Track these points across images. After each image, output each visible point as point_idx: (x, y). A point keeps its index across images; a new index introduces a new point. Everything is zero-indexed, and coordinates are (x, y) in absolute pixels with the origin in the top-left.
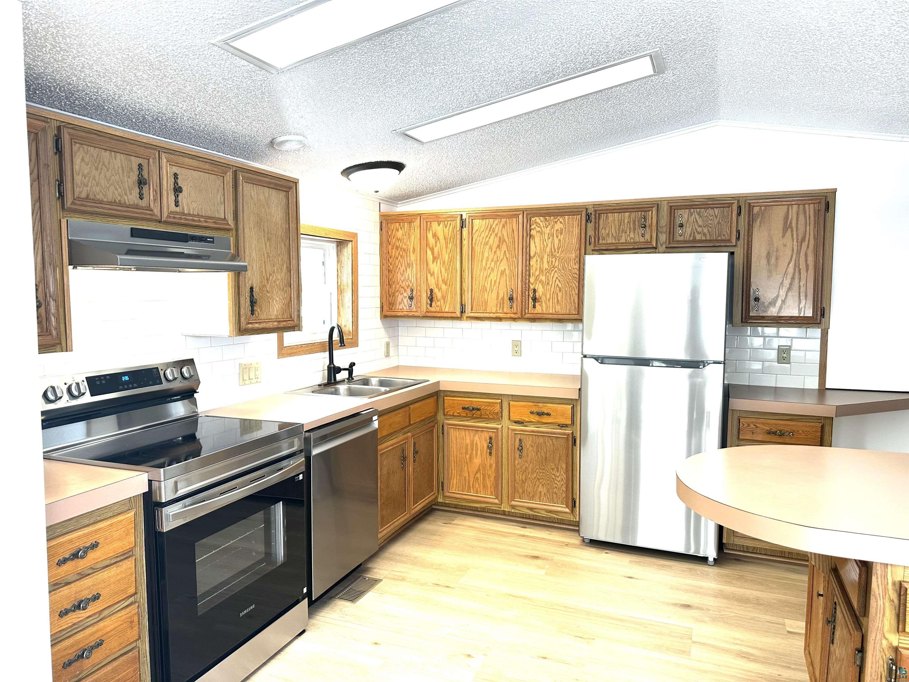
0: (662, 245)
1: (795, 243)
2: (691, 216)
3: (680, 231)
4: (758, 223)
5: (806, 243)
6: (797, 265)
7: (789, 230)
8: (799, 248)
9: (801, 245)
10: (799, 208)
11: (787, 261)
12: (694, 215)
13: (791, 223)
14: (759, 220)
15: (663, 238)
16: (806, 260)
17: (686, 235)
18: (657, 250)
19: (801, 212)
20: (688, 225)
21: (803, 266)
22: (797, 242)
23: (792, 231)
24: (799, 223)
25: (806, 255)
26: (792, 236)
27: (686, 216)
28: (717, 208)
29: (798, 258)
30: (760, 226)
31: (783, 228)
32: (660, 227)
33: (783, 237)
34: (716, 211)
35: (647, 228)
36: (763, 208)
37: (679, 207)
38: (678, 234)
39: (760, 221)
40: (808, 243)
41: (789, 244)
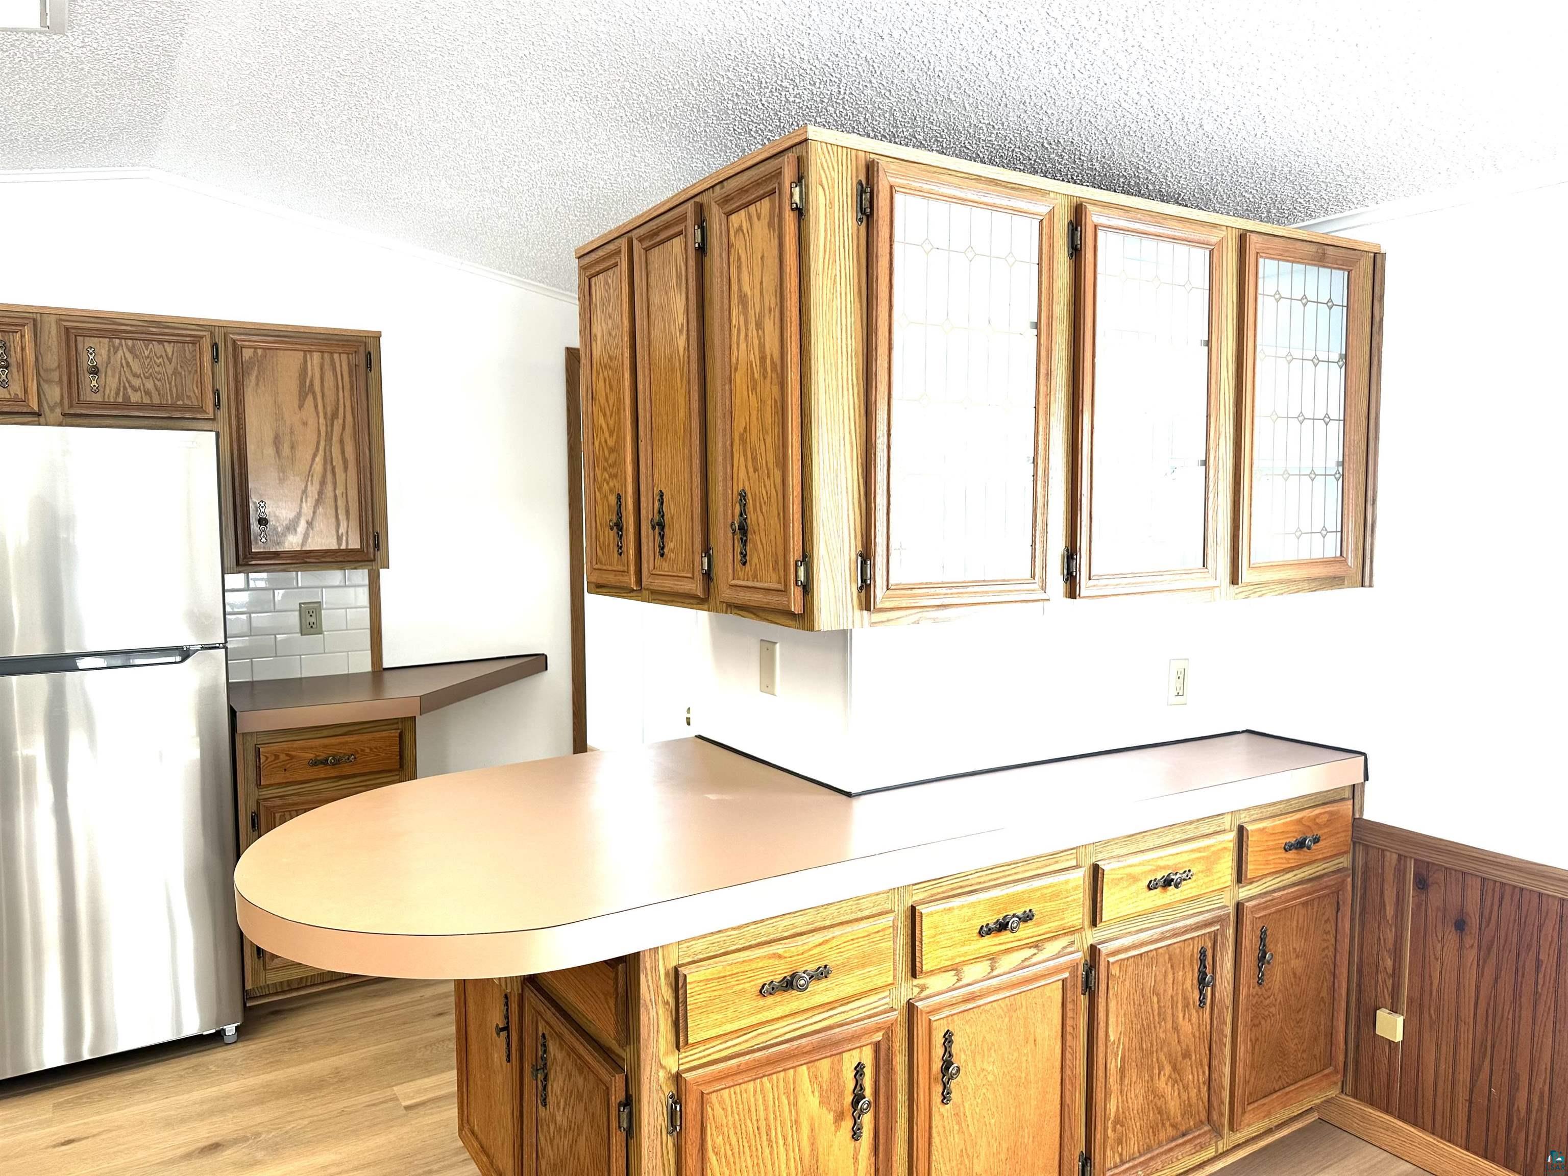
0: (52, 409)
1: (322, 420)
2: (115, 353)
3: (94, 383)
4: (253, 378)
5: (341, 421)
6: (328, 458)
7: (310, 398)
8: (329, 429)
9: (332, 425)
10: (322, 358)
11: (311, 452)
12: (120, 353)
13: (312, 384)
14: (255, 373)
15: (54, 393)
16: (343, 452)
17: (107, 392)
18: (42, 419)
19: (327, 366)
20: (109, 372)
21: (338, 462)
22: (325, 418)
23: (315, 399)
24: (326, 385)
25: (341, 441)
26: (316, 407)
27: (104, 352)
28: (169, 342)
29: (328, 448)
30: (257, 384)
31: (300, 392)
32: (46, 370)
33: (301, 407)
34: (169, 348)
35: (14, 369)
36: (260, 352)
37: (89, 333)
38: (89, 389)
39: (257, 377)
40: (344, 421)
41: (312, 422)
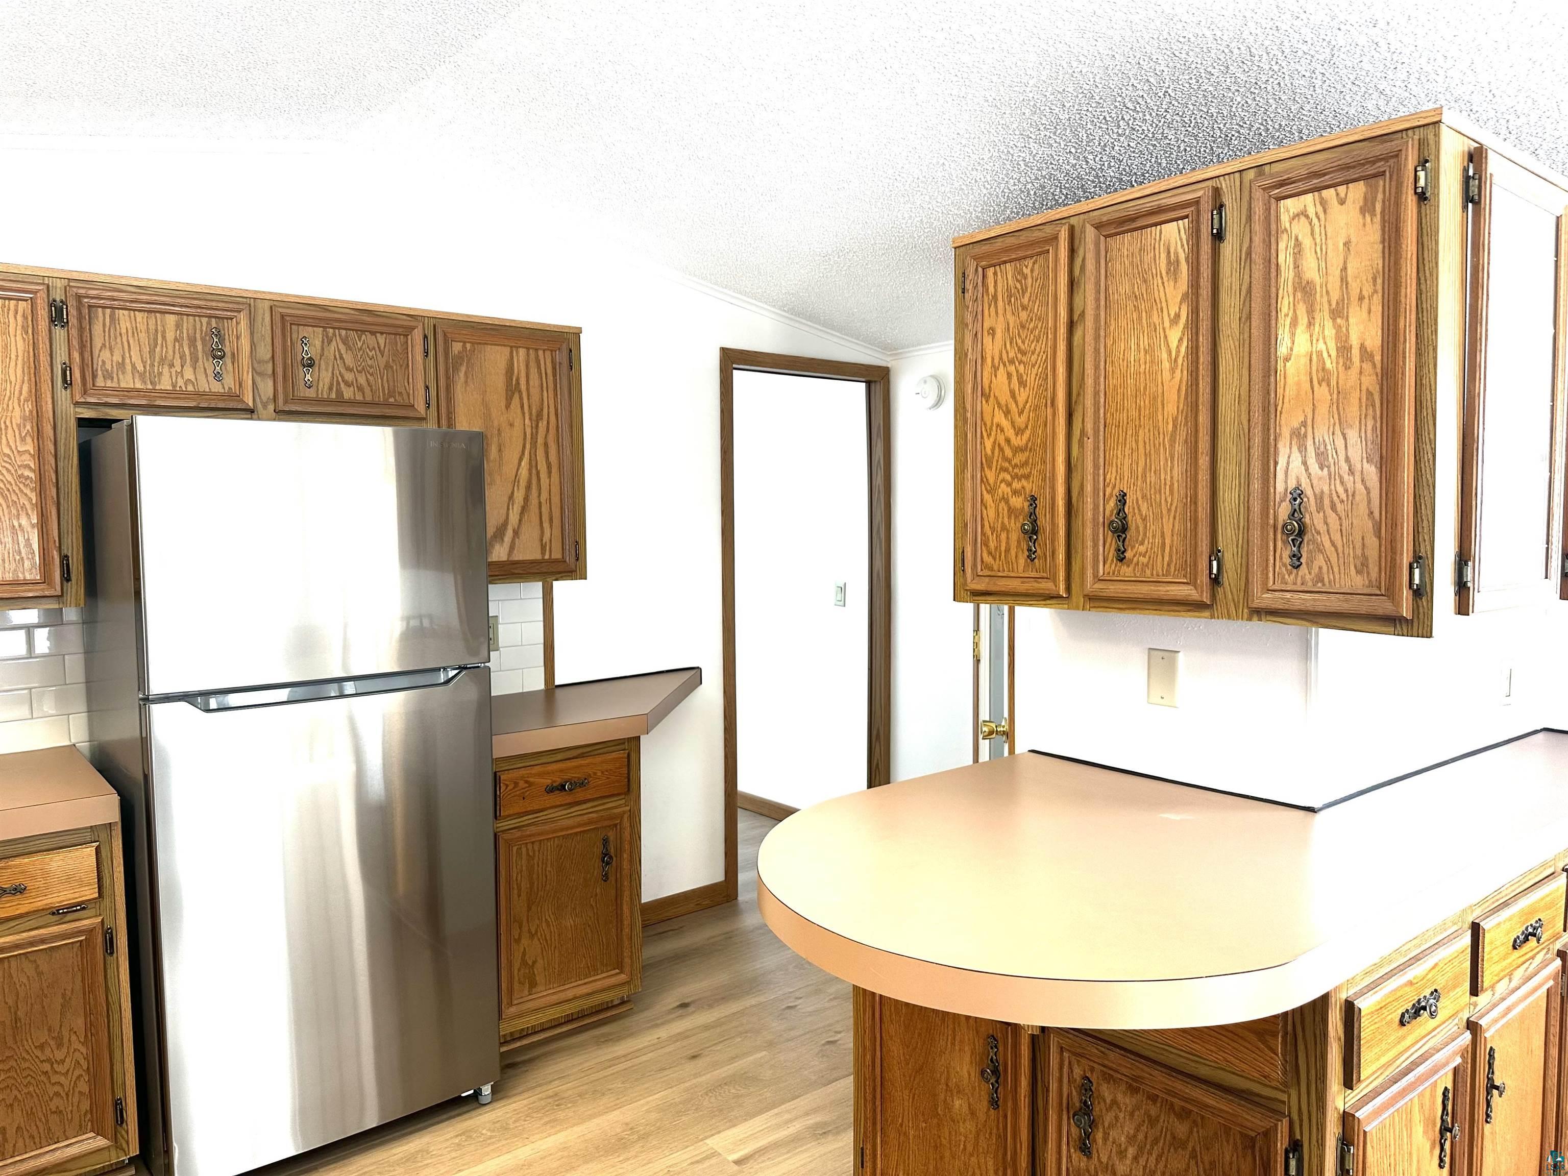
0: (266, 402)
1: (527, 421)
2: (329, 343)
3: (308, 377)
4: (462, 374)
5: (545, 423)
6: (534, 463)
7: (516, 396)
8: (534, 431)
9: (537, 426)
10: (528, 355)
11: (516, 456)
12: (334, 343)
13: (518, 383)
14: (463, 369)
15: (266, 387)
16: (547, 458)
17: (321, 385)
18: (255, 416)
19: (532, 364)
20: (323, 366)
21: (542, 467)
22: (530, 419)
24: (531, 383)
25: (546, 445)
26: (522, 407)
27: (318, 343)
28: (382, 333)
29: (533, 451)
30: (466, 382)
31: (507, 390)
32: (261, 362)
33: (508, 406)
34: (381, 339)
35: (228, 360)
36: (468, 346)
37: (303, 322)
38: (302, 383)
39: (466, 373)
40: (548, 423)
41: (518, 422)
